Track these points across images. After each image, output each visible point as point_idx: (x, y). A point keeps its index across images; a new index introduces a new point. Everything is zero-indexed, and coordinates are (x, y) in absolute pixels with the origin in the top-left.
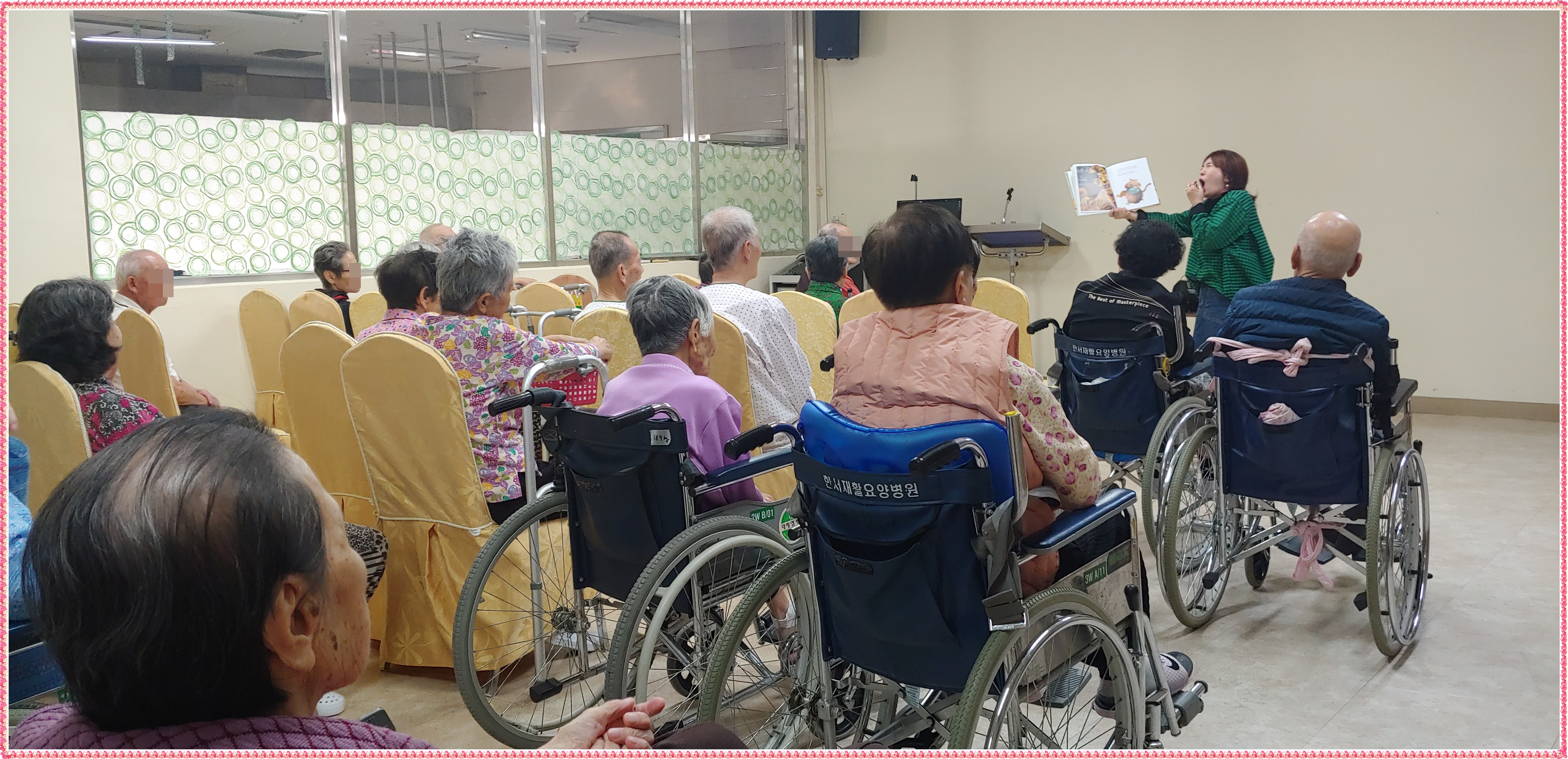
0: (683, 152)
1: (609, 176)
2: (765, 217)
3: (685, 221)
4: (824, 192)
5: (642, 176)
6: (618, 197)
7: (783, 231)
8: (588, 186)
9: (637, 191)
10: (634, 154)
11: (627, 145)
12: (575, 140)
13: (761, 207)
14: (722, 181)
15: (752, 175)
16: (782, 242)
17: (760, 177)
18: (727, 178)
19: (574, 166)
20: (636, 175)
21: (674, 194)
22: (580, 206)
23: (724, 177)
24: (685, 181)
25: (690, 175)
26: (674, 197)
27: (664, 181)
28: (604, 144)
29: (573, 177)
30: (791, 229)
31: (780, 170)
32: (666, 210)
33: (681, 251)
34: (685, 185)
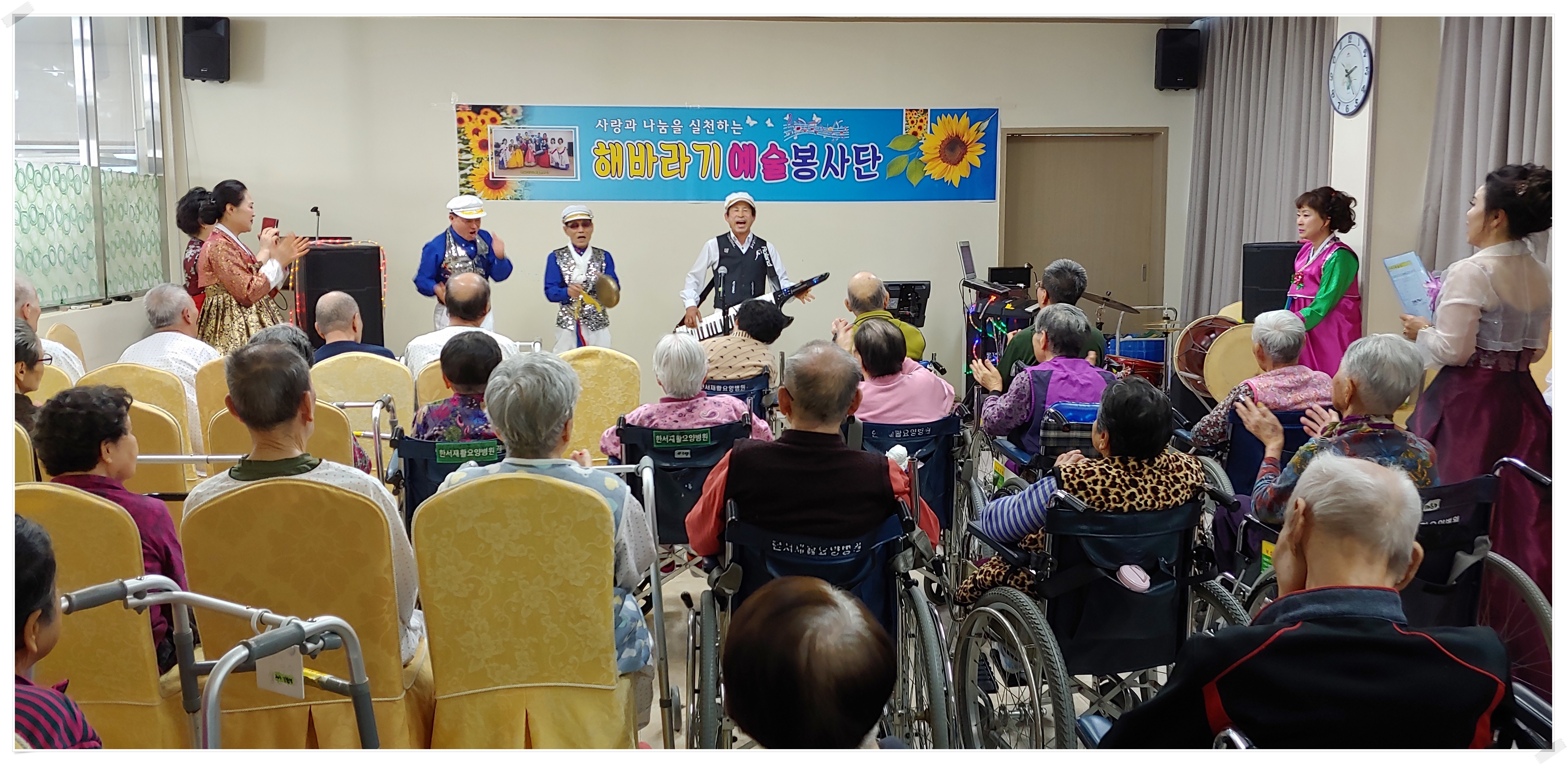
0: (86, 179)
2: (139, 251)
3: (90, 259)
5: (59, 207)
6: (42, 232)
7: (150, 266)
9: (55, 224)
11: (46, 171)
13: (136, 239)
14: (111, 211)
15: (129, 204)
16: (150, 277)
17: (134, 206)
18: (114, 208)
21: (82, 228)
23: (112, 207)
24: (88, 211)
25: (92, 205)
26: (81, 231)
27: (74, 213)
30: (155, 264)
31: (145, 198)
32: (77, 246)
33: (88, 293)
34: (88, 217)
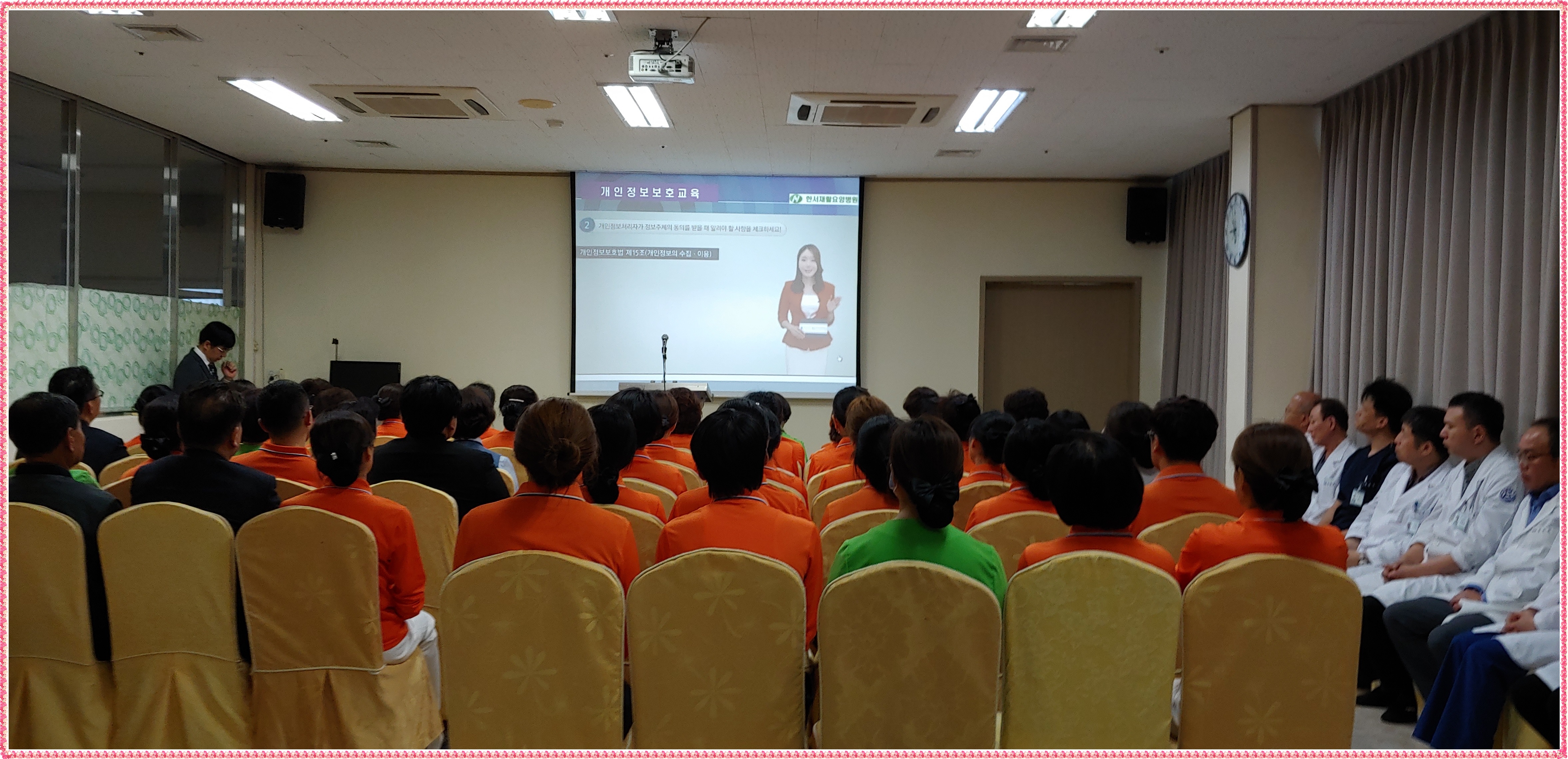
0: (165, 308)
1: (113, 330)
4: (260, 347)
5: (137, 330)
6: (119, 350)
8: (99, 339)
9: (132, 345)
10: (132, 309)
11: (127, 300)
12: (92, 293)
14: (189, 335)
19: (90, 319)
20: (132, 329)
21: (158, 348)
22: (93, 359)
24: (165, 335)
25: (169, 329)
26: (157, 351)
27: (151, 336)
28: (112, 298)
29: (89, 331)
32: (151, 363)
34: (165, 339)
